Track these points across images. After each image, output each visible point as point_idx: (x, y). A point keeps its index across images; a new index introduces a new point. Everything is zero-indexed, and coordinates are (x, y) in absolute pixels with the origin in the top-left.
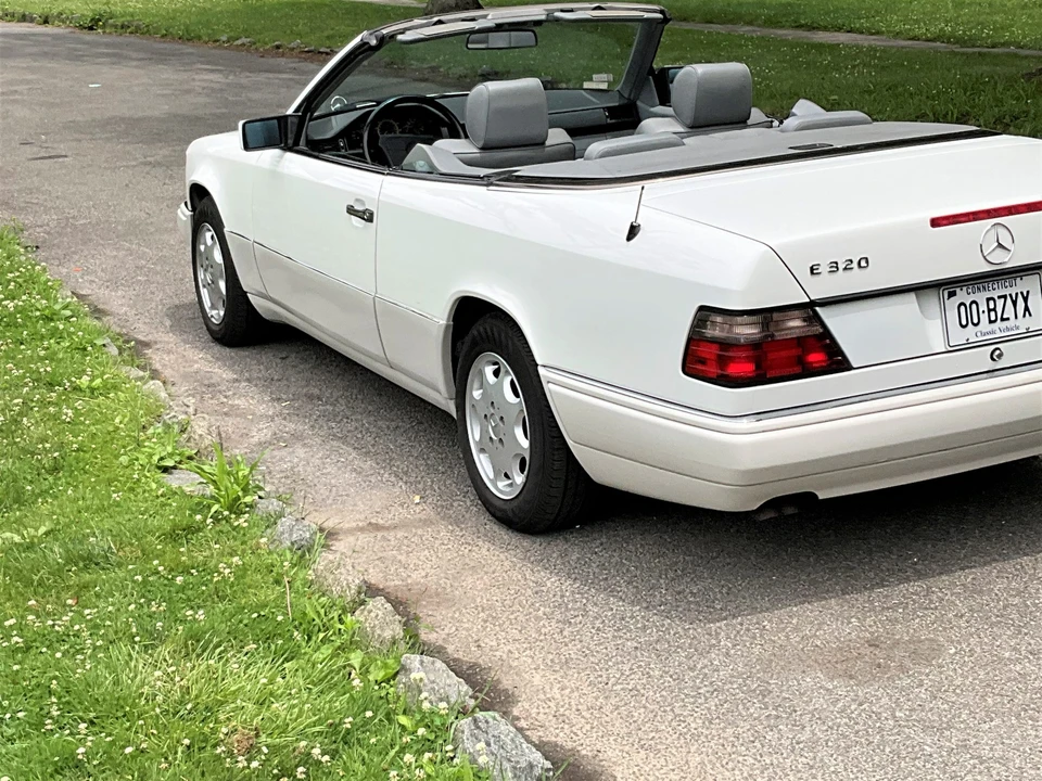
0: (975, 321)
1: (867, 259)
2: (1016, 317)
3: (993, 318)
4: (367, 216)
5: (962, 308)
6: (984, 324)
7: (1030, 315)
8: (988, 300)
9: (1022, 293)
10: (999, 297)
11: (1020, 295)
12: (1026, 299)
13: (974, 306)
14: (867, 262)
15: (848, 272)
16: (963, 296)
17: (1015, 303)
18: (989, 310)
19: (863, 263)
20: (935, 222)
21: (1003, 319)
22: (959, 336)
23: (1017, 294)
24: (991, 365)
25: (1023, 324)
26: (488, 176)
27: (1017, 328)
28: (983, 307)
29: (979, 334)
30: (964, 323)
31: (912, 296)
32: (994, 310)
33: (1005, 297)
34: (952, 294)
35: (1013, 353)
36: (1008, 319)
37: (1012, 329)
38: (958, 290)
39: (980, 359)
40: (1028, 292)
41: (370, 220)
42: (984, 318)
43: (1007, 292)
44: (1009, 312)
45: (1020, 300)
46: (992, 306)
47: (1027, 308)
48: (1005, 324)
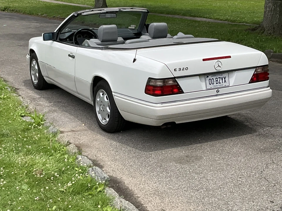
0: (213, 83)
1: (187, 68)
2: (222, 83)
3: (217, 83)
4: (73, 57)
5: (210, 80)
6: (215, 84)
8: (216, 78)
9: (224, 77)
10: (219, 78)
11: (223, 78)
12: (225, 79)
13: (213, 80)
14: (188, 68)
15: (183, 71)
16: (210, 77)
17: (222, 79)
18: (216, 81)
19: (187, 69)
20: (204, 60)
21: (219, 83)
22: (209, 87)
24: (216, 93)
25: (224, 84)
26: (102, 47)
27: (223, 85)
28: (215, 80)
29: (214, 86)
30: (210, 83)
31: (198, 77)
32: (217, 81)
33: (220, 78)
34: (207, 77)
35: (222, 91)
36: (221, 83)
38: (209, 76)
39: (214, 92)
41: (74, 58)
42: (215, 82)
43: (220, 77)
44: (221, 81)
45: (224, 79)
46: (217, 80)
47: (225, 81)
48: (220, 84)
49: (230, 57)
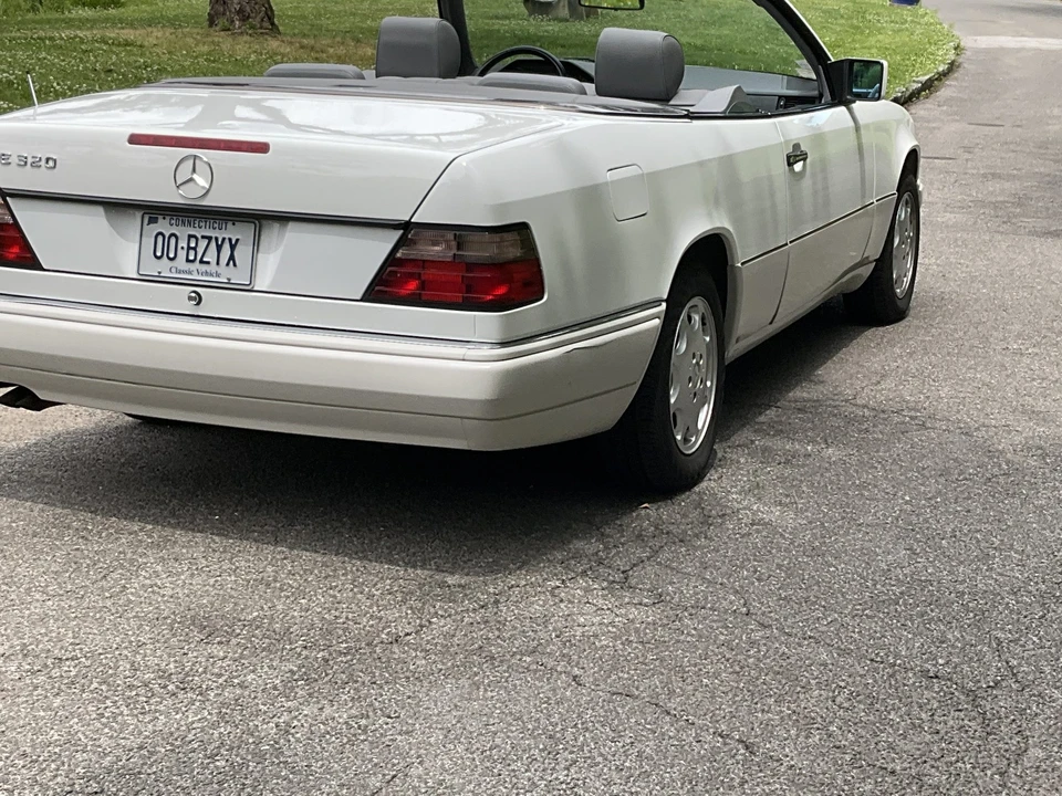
0: (172, 255)
1: (55, 161)
2: (218, 263)
3: (191, 258)
5: (160, 239)
6: (181, 261)
7: (235, 265)
8: (190, 236)
9: (230, 240)
10: (203, 237)
11: (227, 241)
12: (233, 247)
13: (173, 240)
14: (51, 168)
15: (36, 170)
16: (164, 226)
17: (219, 248)
18: (189, 248)
19: (51, 163)
20: (135, 139)
21: (201, 262)
22: (153, 267)
23: (224, 239)
25: (226, 273)
27: (218, 275)
28: (183, 243)
29: (174, 270)
30: (159, 254)
31: (100, 210)
32: (195, 249)
33: (210, 238)
34: (153, 221)
35: (214, 301)
36: (208, 263)
37: (211, 275)
38: (160, 217)
40: (237, 240)
42: (182, 254)
43: (212, 234)
44: (211, 256)
45: (226, 247)
46: (193, 245)
47: (232, 258)
48: (204, 268)
49: (262, 148)
